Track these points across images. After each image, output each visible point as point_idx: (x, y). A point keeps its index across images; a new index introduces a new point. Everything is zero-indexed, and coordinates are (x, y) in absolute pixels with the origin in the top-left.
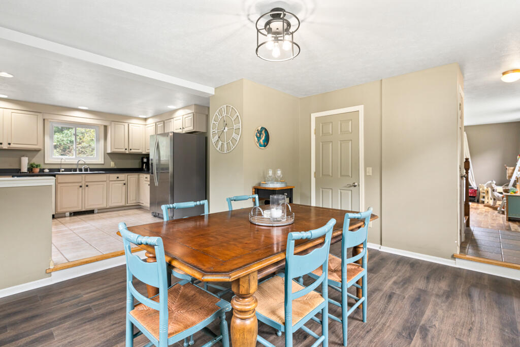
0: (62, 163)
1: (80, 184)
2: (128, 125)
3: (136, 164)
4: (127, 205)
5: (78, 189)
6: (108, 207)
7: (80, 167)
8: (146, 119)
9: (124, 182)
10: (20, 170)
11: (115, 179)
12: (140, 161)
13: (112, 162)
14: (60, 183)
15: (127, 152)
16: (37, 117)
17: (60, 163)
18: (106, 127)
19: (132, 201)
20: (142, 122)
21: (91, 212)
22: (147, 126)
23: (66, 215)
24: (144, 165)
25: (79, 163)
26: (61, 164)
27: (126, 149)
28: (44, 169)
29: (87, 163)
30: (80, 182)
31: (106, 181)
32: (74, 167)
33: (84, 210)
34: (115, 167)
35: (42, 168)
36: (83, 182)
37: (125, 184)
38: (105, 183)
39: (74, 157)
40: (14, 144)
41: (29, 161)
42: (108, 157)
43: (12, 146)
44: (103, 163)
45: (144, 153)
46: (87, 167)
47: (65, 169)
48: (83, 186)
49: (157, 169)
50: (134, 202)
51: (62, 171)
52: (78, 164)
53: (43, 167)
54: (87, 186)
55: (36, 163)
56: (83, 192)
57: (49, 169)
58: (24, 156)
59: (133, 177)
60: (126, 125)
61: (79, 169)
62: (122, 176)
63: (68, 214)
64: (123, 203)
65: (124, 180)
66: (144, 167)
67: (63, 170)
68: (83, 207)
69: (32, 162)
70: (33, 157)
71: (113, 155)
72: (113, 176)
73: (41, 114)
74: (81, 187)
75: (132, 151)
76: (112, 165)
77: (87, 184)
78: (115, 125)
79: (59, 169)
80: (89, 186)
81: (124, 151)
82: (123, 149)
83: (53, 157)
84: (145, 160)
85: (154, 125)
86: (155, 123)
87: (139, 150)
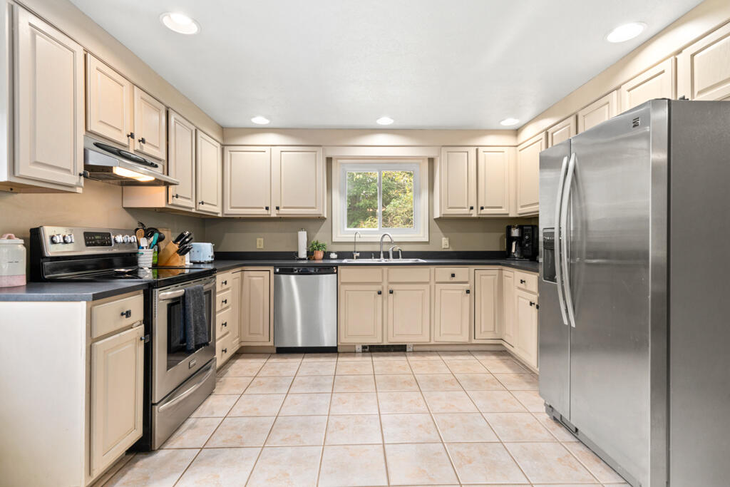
0: (357, 241)
1: (379, 288)
2: (477, 150)
4: (474, 342)
5: (374, 297)
6: (432, 343)
7: (385, 248)
8: (516, 132)
9: (467, 286)
11: (448, 278)
12: (504, 233)
13: (444, 239)
14: (342, 283)
15: (474, 214)
16: (316, 155)
17: (354, 241)
18: (431, 160)
19: (485, 334)
20: (509, 140)
21: (400, 349)
23: (357, 350)
24: (514, 244)
25: (385, 240)
26: (355, 243)
27: (472, 208)
28: (330, 253)
29: (395, 240)
30: (379, 283)
31: (427, 283)
32: (377, 248)
33: (385, 343)
34: (451, 250)
35: (327, 251)
36: (385, 284)
37: (468, 292)
38: (426, 287)
40: (284, 208)
41: (309, 237)
42: (435, 226)
43: (282, 211)
44: (427, 240)
45: (512, 215)
46: (397, 248)
47: (361, 252)
48: (385, 292)
49: (571, 255)
50: (491, 336)
51: (357, 258)
52: (381, 243)
53: (328, 248)
54: (391, 292)
55: (319, 242)
56: (385, 302)
57: (336, 253)
58: (302, 229)
59: (487, 275)
60: (472, 151)
61: (384, 252)
62: (463, 272)
63: (359, 348)
64: (464, 338)
65: (466, 283)
66: (513, 250)
67: (358, 254)
68: (385, 339)
69: (312, 240)
71: (446, 223)
72: (444, 272)
73: (321, 148)
74: (380, 293)
75: (486, 211)
76: (444, 244)
77: (392, 287)
78: (448, 155)
79: (352, 252)
80: (394, 292)
81: (468, 213)
82: (465, 208)
83: (346, 229)
84: (515, 233)
85: (541, 139)
86: (544, 133)
87: (501, 207)
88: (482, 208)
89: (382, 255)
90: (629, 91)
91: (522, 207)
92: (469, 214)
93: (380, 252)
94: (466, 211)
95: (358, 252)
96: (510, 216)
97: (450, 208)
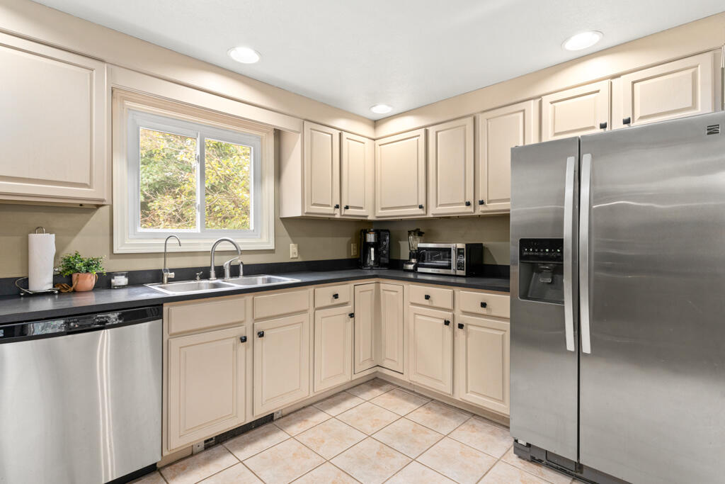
1: (240, 331)
2: (340, 135)
3: (339, 248)
4: (354, 378)
5: (235, 348)
7: (218, 261)
8: (376, 123)
9: (349, 309)
10: (25, 282)
11: (329, 301)
13: (292, 245)
15: (338, 214)
17: (163, 251)
19: (362, 364)
22: (378, 142)
24: (372, 250)
25: (219, 248)
26: (165, 254)
27: (336, 207)
28: (111, 275)
29: (242, 248)
30: (239, 324)
31: (305, 311)
32: (203, 263)
33: (250, 420)
34: (300, 260)
35: (105, 271)
36: (249, 323)
37: (352, 315)
38: (304, 318)
39: (197, 229)
41: (60, 246)
42: (283, 229)
45: (370, 218)
46: (238, 260)
47: (176, 270)
50: (369, 365)
51: (170, 280)
52: (213, 253)
53: (107, 266)
54: (261, 335)
55: (86, 256)
56: (250, 356)
58: (38, 229)
60: (335, 134)
61: (215, 268)
63: (199, 446)
64: (347, 376)
65: (347, 303)
67: (172, 275)
69: (69, 252)
70: (76, 231)
71: (295, 226)
73: (105, 67)
74: (244, 340)
75: (350, 211)
76: (292, 253)
77: (260, 326)
78: (312, 133)
79: (160, 270)
80: (266, 333)
81: (332, 212)
82: (329, 206)
83: (140, 230)
84: (371, 238)
85: (419, 136)
86: (423, 129)
87: (361, 208)
88: (347, 208)
89: (213, 273)
90: (552, 103)
91: (382, 209)
92: (332, 215)
93: (210, 268)
94: (330, 210)
95: (171, 270)
96: (369, 218)
97: (314, 204)
